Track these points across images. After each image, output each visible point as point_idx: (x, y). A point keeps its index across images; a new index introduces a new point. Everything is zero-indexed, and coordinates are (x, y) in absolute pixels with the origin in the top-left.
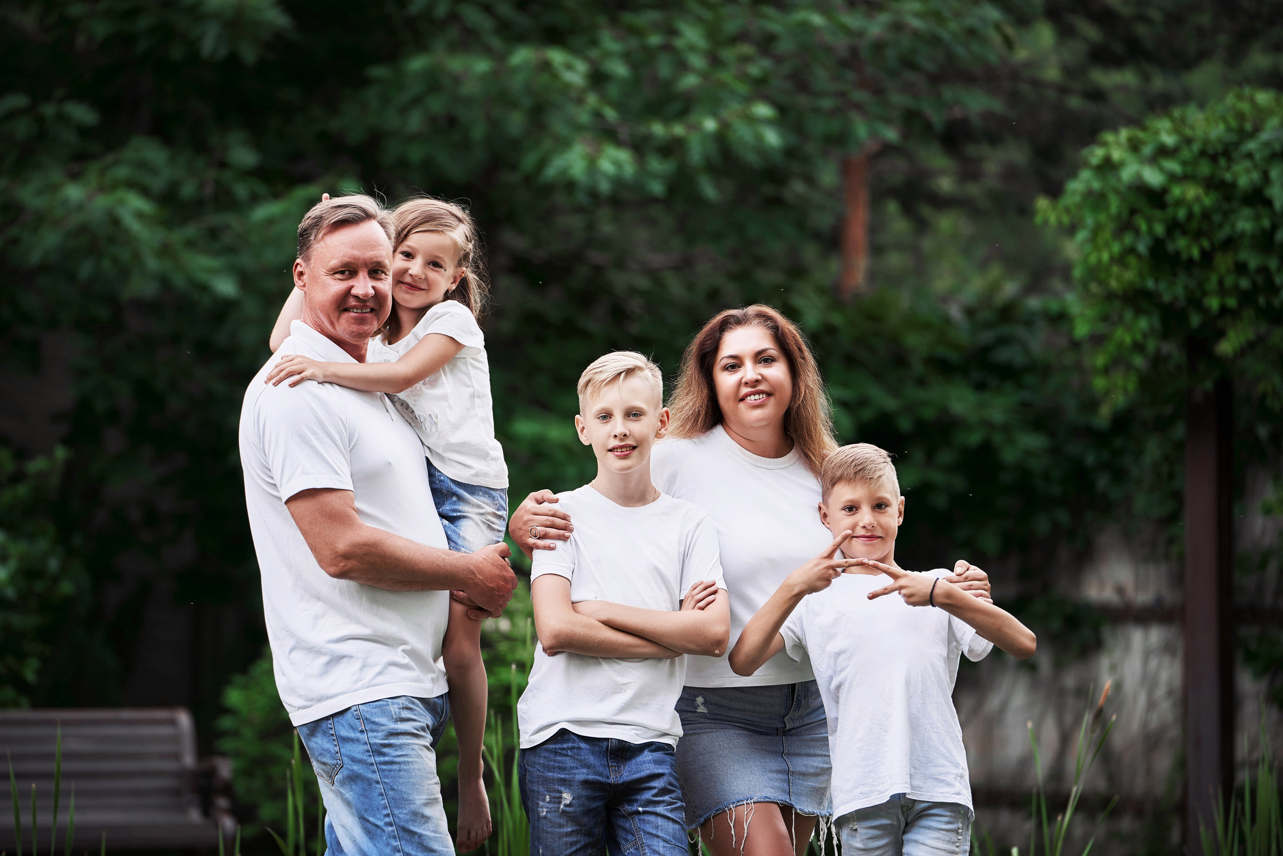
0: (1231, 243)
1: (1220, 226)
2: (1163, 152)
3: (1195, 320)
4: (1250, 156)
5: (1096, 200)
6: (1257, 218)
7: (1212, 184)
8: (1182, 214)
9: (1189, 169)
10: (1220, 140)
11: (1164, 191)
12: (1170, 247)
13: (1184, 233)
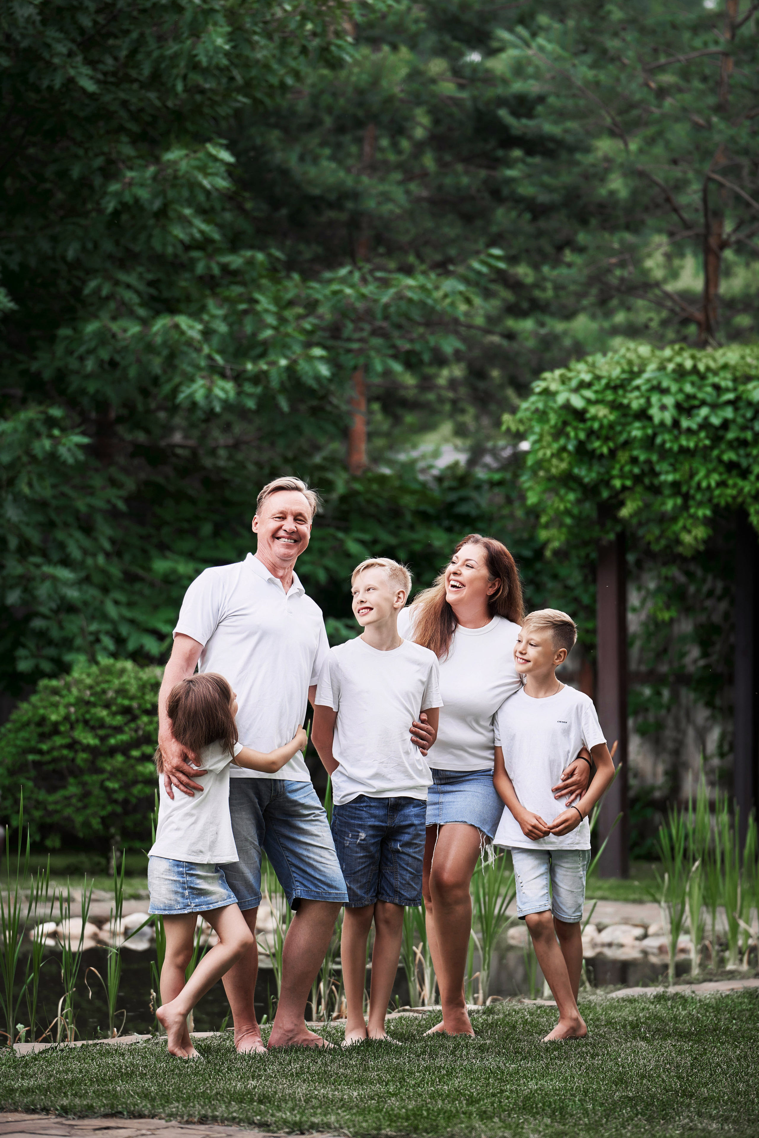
0: (627, 444)
1: (621, 433)
2: (583, 385)
3: (605, 494)
4: (638, 388)
5: (542, 415)
6: (644, 428)
7: (615, 406)
8: (596, 425)
9: (600, 397)
10: (618, 378)
11: (584, 411)
12: (590, 447)
13: (598, 438)
